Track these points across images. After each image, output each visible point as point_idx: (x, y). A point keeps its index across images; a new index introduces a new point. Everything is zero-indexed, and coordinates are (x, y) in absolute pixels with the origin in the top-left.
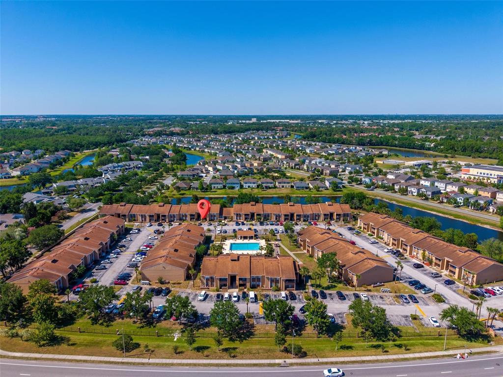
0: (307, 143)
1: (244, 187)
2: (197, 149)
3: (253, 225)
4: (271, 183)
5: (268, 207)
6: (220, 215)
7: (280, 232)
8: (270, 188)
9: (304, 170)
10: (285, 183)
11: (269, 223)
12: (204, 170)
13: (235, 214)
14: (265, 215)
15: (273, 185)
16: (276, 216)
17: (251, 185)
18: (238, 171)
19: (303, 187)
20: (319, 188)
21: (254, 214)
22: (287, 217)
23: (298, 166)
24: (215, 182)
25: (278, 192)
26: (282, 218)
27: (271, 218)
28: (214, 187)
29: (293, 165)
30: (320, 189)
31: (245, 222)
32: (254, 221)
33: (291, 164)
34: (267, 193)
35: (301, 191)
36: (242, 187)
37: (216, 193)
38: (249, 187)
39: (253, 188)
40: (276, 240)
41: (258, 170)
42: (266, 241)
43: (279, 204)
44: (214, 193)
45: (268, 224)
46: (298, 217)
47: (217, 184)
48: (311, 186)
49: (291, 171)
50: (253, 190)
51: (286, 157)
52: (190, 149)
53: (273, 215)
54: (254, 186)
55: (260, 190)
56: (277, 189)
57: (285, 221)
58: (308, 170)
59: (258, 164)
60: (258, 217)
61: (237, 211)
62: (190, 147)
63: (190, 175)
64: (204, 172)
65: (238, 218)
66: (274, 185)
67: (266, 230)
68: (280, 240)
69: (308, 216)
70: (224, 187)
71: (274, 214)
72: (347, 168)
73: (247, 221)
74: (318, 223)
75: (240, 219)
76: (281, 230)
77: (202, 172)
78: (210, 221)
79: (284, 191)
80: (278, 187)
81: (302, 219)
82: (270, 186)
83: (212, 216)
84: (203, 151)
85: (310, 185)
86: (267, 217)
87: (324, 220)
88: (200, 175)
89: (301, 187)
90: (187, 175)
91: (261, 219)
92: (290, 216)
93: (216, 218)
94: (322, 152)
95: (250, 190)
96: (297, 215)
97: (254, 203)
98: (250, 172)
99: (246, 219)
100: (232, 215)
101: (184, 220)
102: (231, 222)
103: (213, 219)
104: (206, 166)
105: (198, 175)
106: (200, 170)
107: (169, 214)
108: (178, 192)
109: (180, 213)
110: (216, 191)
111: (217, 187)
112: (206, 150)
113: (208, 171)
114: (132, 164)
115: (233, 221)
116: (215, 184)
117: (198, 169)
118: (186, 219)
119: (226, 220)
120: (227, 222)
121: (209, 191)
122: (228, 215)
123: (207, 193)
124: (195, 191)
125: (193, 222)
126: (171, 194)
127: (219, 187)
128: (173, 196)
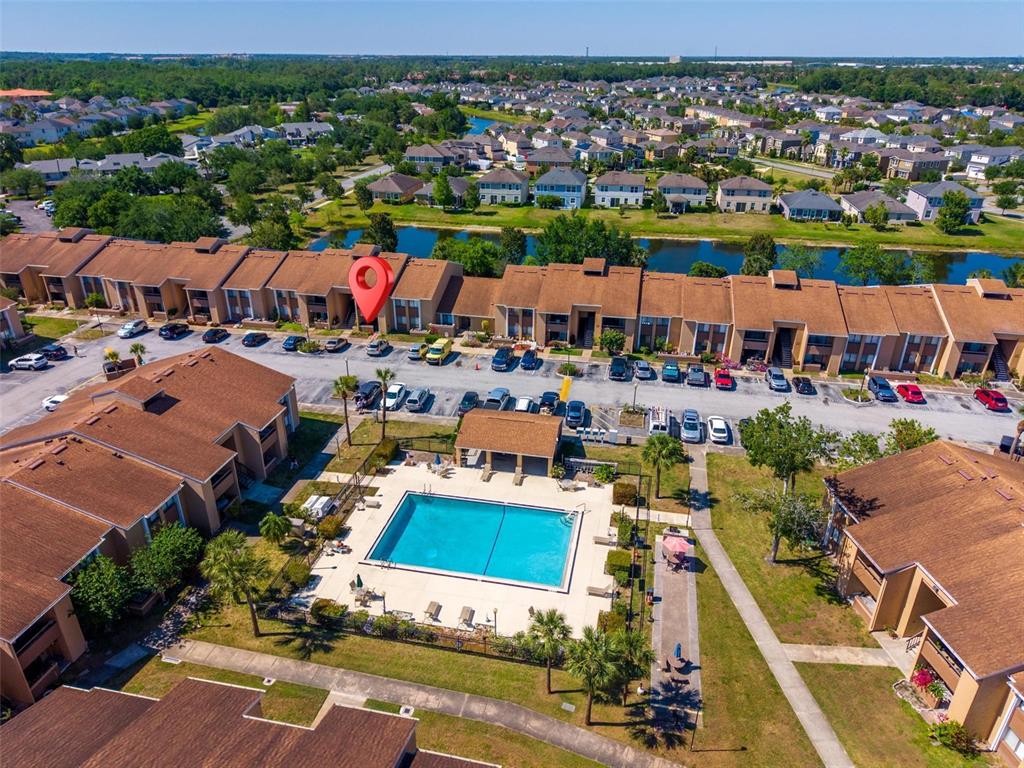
0: (816, 99)
1: (598, 201)
2: (508, 106)
3: (576, 374)
4: (698, 192)
5: (671, 286)
6: (438, 310)
7: (713, 435)
8: (690, 210)
9: (816, 161)
10: (749, 193)
11: (658, 367)
12: (488, 150)
13: (501, 309)
14: (646, 329)
15: (702, 198)
16: (702, 335)
17: (622, 196)
18: (591, 155)
19: (819, 212)
20: (886, 217)
21: (592, 315)
22: (754, 345)
23: (795, 149)
24: (498, 181)
25: (722, 226)
26: (733, 348)
27: (675, 340)
28: (493, 199)
29: (779, 144)
30: (891, 223)
31: (546, 355)
32: (587, 353)
33: (770, 141)
34: (677, 229)
35: (811, 227)
36: (588, 202)
37: (495, 218)
38: (614, 202)
39: (629, 208)
40: (687, 499)
41: (658, 154)
42: (619, 498)
43: (722, 274)
44: (484, 218)
45: (654, 376)
46: (814, 351)
47: (504, 186)
48: (849, 209)
49: (768, 163)
50: (627, 213)
51: (754, 125)
52: (489, 107)
53: (684, 327)
54: (631, 202)
55: (653, 216)
56: (716, 216)
57: (743, 361)
58: (828, 158)
59: (663, 138)
60: (611, 333)
61: (514, 300)
62: (491, 101)
63: (435, 159)
64: (490, 154)
65: (519, 329)
66: (708, 202)
67: (635, 413)
68: (707, 501)
69: (871, 348)
70: (529, 200)
71: (691, 325)
72: (974, 158)
73: (558, 349)
74: (925, 390)
75: (526, 335)
76: (720, 424)
77: (482, 154)
78: (392, 331)
79: (746, 225)
80: (723, 207)
81: (835, 361)
82: (694, 203)
83: (401, 311)
84: (521, 112)
85: (845, 205)
86: (653, 336)
87: (958, 375)
88: (473, 162)
89: (811, 212)
90: (427, 159)
91: (621, 347)
92: (772, 340)
93: (419, 321)
94: (868, 119)
95: (614, 214)
96: (812, 340)
97: (598, 263)
98: (634, 160)
99: (552, 337)
100: (494, 314)
101: (286, 319)
102: (480, 346)
103: (408, 327)
104: (501, 138)
105: (461, 160)
106: (475, 146)
107: (223, 288)
108: (362, 209)
109: (267, 287)
110: (495, 213)
111: (503, 197)
112: (528, 108)
113: (501, 153)
114: (305, 129)
115: (487, 345)
116: (495, 186)
117: (471, 144)
118: (295, 317)
119: (462, 336)
120: (466, 345)
121: (469, 212)
122: (475, 310)
123: (463, 216)
124: (425, 209)
125: (319, 331)
126: (339, 214)
127: (510, 200)
128: (344, 220)
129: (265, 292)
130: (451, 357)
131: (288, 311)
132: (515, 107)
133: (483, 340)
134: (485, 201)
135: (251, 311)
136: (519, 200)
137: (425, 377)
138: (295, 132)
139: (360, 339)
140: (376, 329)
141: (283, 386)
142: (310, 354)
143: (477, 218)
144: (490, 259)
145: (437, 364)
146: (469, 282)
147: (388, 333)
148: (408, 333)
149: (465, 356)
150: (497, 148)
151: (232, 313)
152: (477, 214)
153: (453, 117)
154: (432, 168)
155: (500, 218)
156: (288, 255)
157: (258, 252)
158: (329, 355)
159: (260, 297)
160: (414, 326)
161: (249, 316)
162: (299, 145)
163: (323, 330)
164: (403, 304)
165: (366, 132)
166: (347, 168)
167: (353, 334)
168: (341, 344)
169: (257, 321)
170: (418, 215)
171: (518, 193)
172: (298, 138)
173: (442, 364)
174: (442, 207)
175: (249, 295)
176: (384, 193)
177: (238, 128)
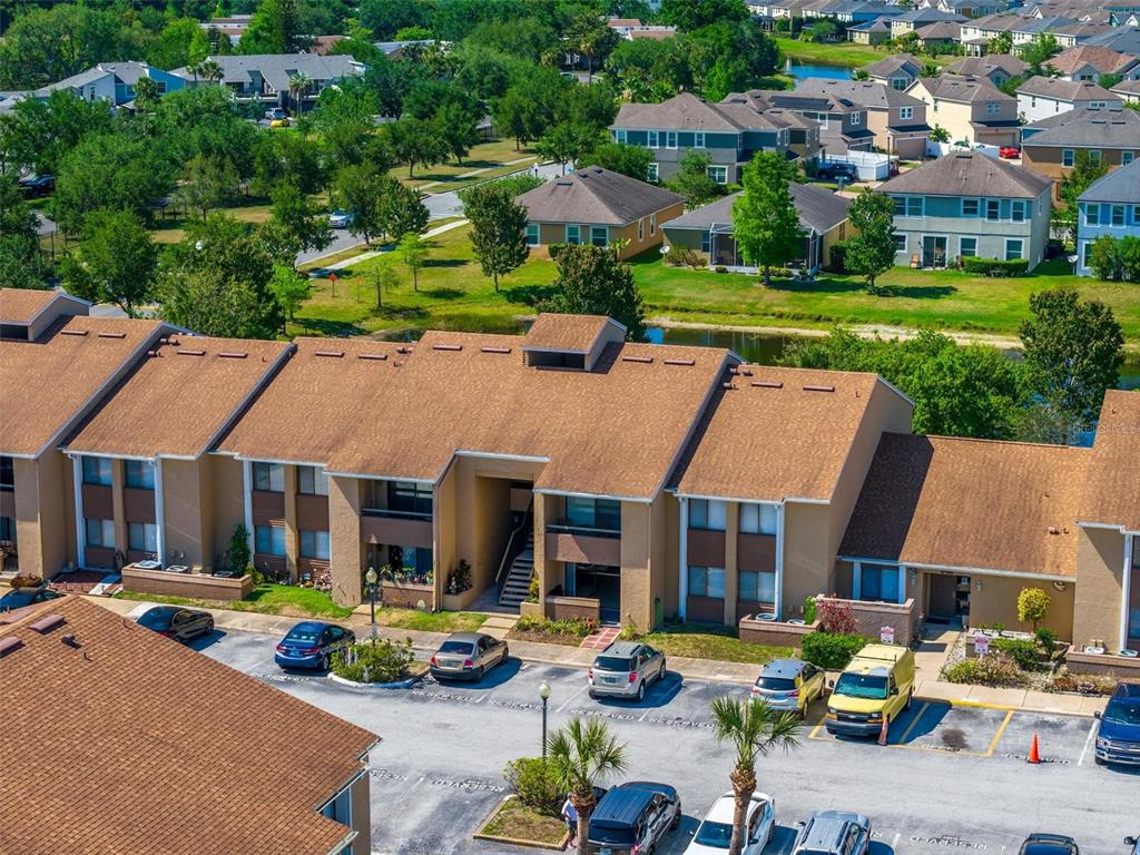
6: (848, 546)
12: (878, 123)
13: (1102, 541)
24: (949, 189)
28: (934, 245)
37: (945, 305)
44: (909, 304)
47: (971, 208)
63: (715, 141)
64: (885, 137)
78: (667, 621)
83: (707, 548)
88: (832, 157)
90: (686, 139)
93: (772, 589)
101: (275, 572)
102: (1019, 683)
103: (730, 607)
104: (919, 92)
105: (795, 148)
106: (839, 109)
107: (69, 451)
108: (487, 271)
109: (222, 451)
110: (947, 291)
111: (968, 245)
112: (970, 35)
113: (919, 136)
114: (278, 72)
115: (1049, 678)
116: (942, 205)
117: (824, 104)
118: (307, 568)
119: (941, 648)
120: (967, 677)
121: (855, 287)
122: (989, 552)
123: (832, 297)
124: (697, 276)
125: (396, 615)
126: (409, 286)
127: (991, 250)
128: (427, 303)
129: (214, 467)
130: (916, 718)
131: (286, 539)
132: (925, 32)
133: (1029, 661)
134: (911, 253)
135: (156, 537)
136: (1025, 255)
137: (834, 781)
138: (247, 79)
139: (548, 647)
140: (610, 614)
141: (332, 755)
142: (375, 689)
143: (884, 304)
144: (993, 399)
145: (871, 737)
146: (952, 457)
147: (655, 629)
148: (733, 632)
149: (968, 713)
150: (907, 119)
151: (89, 546)
152: (883, 292)
153: (738, 48)
154: (700, 167)
155: (967, 307)
156: (294, 350)
157: (191, 341)
158: (445, 691)
159: (194, 485)
160: (753, 607)
161: (145, 555)
162: (260, 115)
163: (410, 613)
164: (717, 519)
165: (467, 80)
166: (419, 169)
167: (523, 628)
168: (487, 659)
169: (174, 574)
170: (679, 292)
171: (1022, 229)
172: (256, 97)
173: (892, 740)
174: (757, 270)
175: (155, 478)
176: (560, 225)
177: (72, 71)
